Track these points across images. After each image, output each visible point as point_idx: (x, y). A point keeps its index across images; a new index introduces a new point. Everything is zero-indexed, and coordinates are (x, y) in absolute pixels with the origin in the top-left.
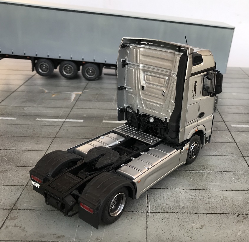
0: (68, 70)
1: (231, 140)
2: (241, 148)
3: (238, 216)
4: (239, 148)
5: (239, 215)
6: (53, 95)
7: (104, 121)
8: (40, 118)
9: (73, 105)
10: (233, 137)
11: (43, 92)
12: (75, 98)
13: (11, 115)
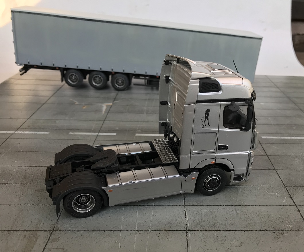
0: (98, 80)
1: (262, 153)
2: (272, 161)
3: (274, 232)
4: (270, 161)
5: (276, 232)
6: (84, 106)
7: (137, 135)
8: (73, 132)
9: (105, 117)
10: (264, 150)
11: (74, 104)
12: (106, 109)
13: (43, 129)
